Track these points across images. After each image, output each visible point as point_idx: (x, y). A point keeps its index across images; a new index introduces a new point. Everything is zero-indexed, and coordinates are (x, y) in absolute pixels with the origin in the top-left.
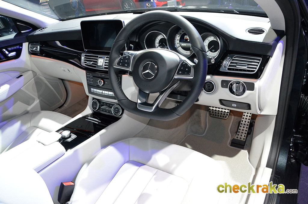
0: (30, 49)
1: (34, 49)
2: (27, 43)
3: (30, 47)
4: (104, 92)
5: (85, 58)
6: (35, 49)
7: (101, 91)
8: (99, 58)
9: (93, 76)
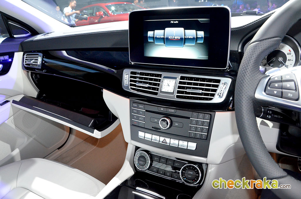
0: (26, 62)
1: (31, 62)
2: (22, 53)
3: (25, 59)
4: (168, 140)
5: (131, 77)
6: (34, 62)
7: (162, 139)
8: (165, 77)
9: (146, 111)
